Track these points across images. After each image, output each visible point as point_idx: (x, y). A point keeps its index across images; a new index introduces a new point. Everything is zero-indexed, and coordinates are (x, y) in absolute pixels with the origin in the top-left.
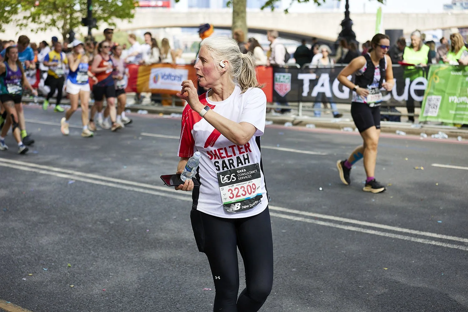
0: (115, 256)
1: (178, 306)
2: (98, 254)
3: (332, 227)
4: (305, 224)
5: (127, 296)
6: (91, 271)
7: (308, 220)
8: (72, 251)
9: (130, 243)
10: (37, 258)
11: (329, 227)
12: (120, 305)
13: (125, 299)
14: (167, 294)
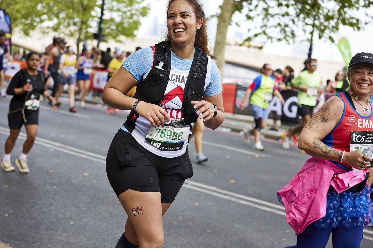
2: (55, 202)
3: (251, 207)
4: (230, 201)
5: (67, 233)
6: (44, 212)
7: (233, 199)
9: (83, 197)
10: (4, 198)
11: (249, 206)
14: (100, 235)
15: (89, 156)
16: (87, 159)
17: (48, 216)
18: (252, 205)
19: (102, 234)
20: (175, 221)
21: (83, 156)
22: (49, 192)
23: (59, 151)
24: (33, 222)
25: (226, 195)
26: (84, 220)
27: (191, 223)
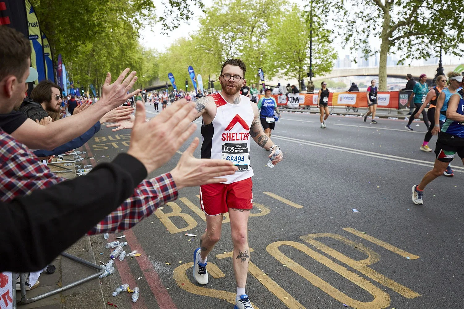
0: (319, 176)
1: (348, 198)
3: (427, 167)
4: (413, 165)
6: (309, 182)
7: (415, 163)
8: (300, 174)
11: (426, 166)
12: (321, 197)
13: (324, 194)
14: (343, 193)
15: (322, 145)
16: (321, 148)
17: (311, 184)
18: (427, 165)
19: (344, 193)
20: (384, 181)
21: (318, 146)
22: (307, 170)
23: (305, 144)
24: (304, 188)
25: (409, 161)
26: (332, 185)
27: (393, 181)
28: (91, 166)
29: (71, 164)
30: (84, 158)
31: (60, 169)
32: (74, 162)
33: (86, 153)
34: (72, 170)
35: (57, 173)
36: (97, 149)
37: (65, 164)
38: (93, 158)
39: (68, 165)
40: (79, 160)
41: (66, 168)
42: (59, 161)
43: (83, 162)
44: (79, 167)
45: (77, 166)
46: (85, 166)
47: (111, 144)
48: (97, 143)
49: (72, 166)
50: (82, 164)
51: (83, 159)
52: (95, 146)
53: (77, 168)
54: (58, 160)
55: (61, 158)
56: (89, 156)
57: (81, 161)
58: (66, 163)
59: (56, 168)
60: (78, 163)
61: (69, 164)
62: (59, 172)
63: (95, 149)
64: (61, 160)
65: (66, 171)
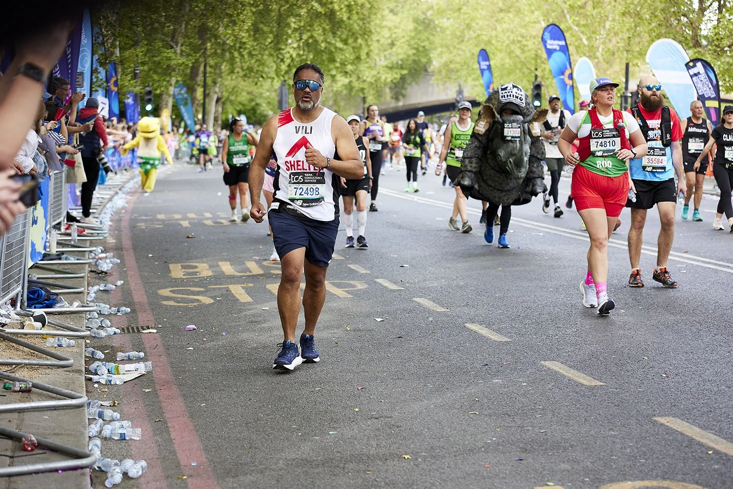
28: (142, 354)
29: (72, 342)
30: (123, 330)
31: (32, 355)
32: (83, 337)
33: (133, 311)
34: (71, 361)
35: (17, 364)
36: (172, 303)
37: (51, 340)
38: (155, 331)
39: (60, 346)
40: (103, 333)
41: (53, 351)
42: (34, 328)
43: (115, 343)
44: (100, 355)
45: (93, 353)
46: (120, 355)
47: (228, 290)
48: (176, 282)
49: (75, 350)
50: (112, 347)
51: (118, 331)
52: (165, 292)
53: (91, 359)
54: (27, 323)
55: (40, 319)
56: (140, 324)
57: (109, 336)
58: (54, 336)
59: (17, 350)
60: (97, 343)
61: (65, 341)
62: (27, 361)
63: (165, 303)
64: (39, 324)
65: (49, 362)
